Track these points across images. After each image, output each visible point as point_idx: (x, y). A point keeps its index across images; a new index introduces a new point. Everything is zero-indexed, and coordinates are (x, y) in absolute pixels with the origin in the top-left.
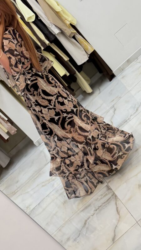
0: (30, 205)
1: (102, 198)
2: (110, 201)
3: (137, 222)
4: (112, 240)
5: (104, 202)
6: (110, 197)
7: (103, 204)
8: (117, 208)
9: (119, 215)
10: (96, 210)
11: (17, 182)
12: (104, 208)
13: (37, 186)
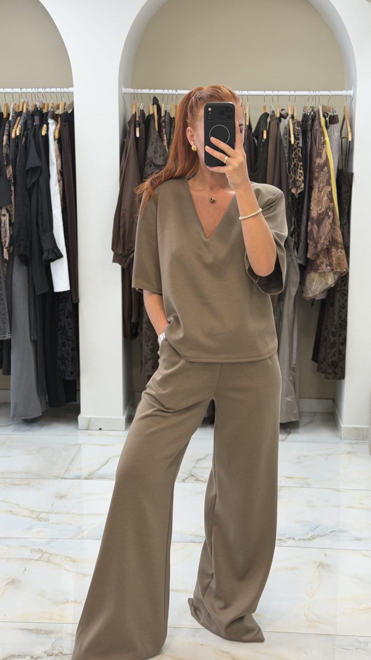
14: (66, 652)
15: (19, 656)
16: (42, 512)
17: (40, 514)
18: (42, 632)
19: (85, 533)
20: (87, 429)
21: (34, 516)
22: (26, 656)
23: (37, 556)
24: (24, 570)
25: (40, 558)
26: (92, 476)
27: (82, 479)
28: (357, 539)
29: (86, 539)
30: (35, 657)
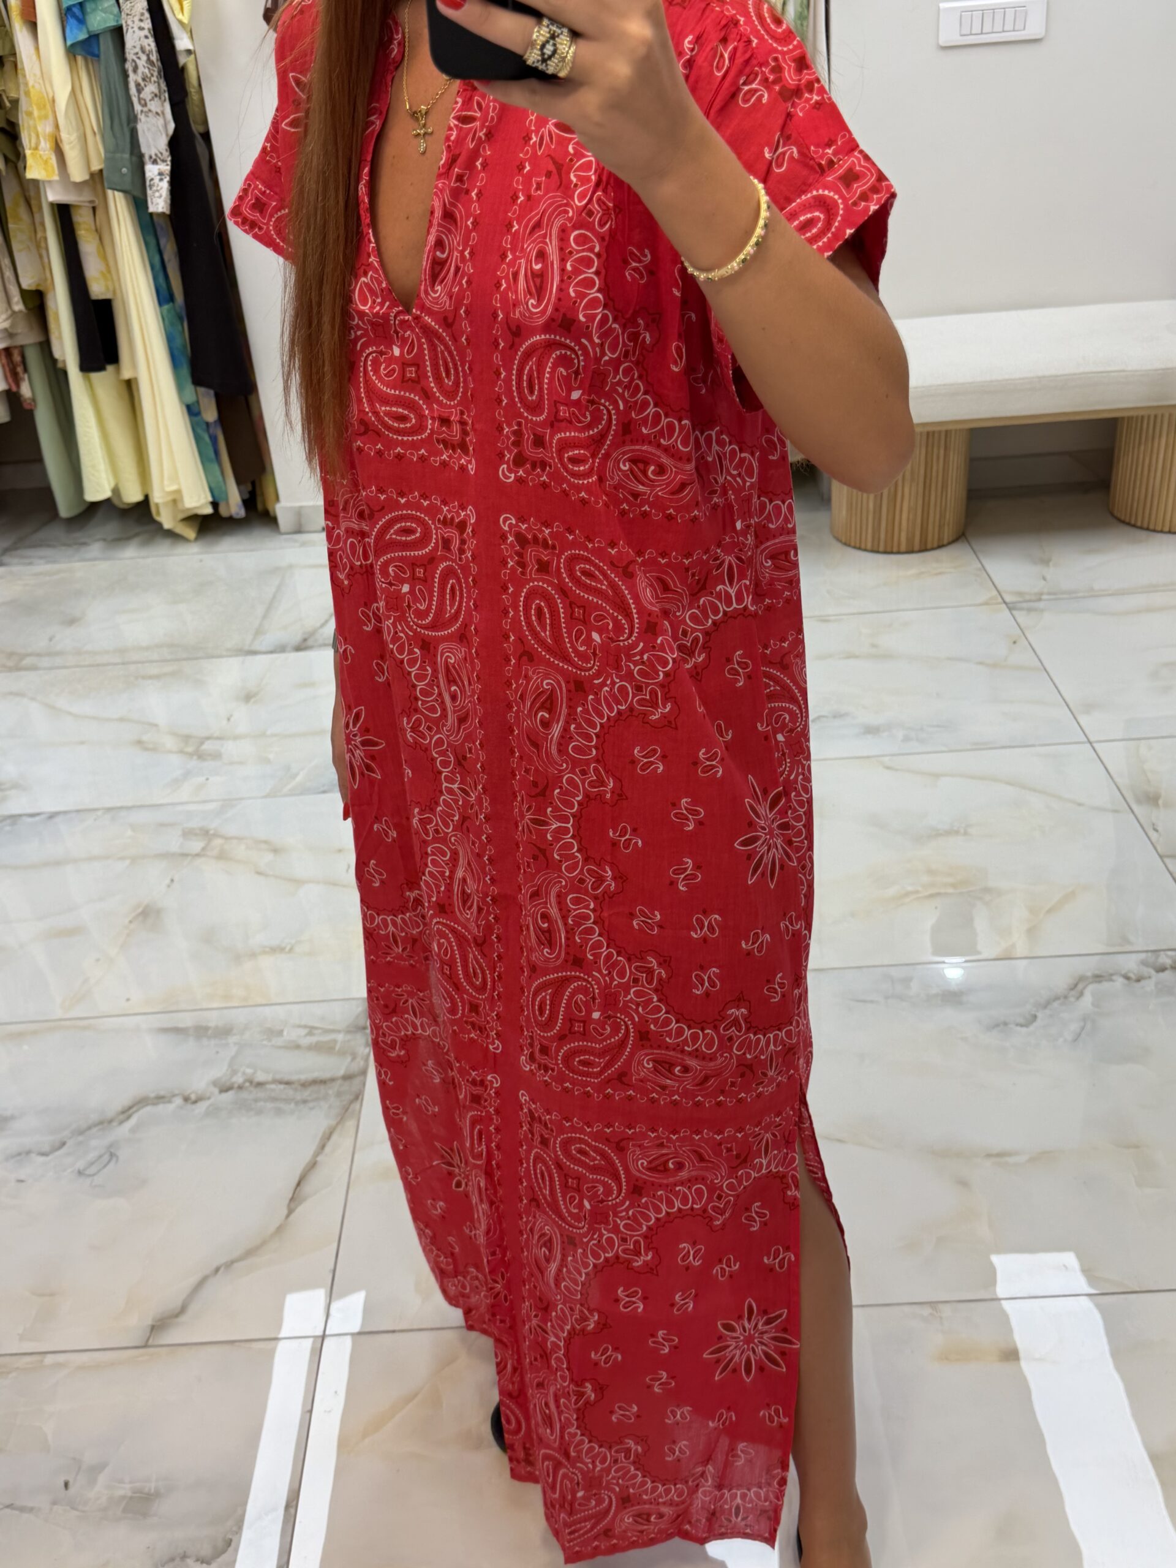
0: (16, 786)
1: (298, 1047)
2: (317, 1099)
3: (323, 1337)
4: (150, 1322)
5: (294, 1078)
6: (333, 1080)
7: (281, 1082)
8: (312, 1165)
9: (290, 1212)
10: (225, 1089)
11: (72, 621)
12: (259, 1112)
13: (121, 720)
14: (260, 1077)
15: (160, 1099)
16: (208, 738)
17: (202, 743)
18: (210, 1032)
19: (299, 779)
20: (299, 530)
21: (190, 749)
22: (174, 1096)
23: (197, 845)
24: (168, 881)
25: (203, 849)
26: (310, 643)
27: (290, 652)
28: (871, 730)
29: (301, 794)
30: (193, 1097)
